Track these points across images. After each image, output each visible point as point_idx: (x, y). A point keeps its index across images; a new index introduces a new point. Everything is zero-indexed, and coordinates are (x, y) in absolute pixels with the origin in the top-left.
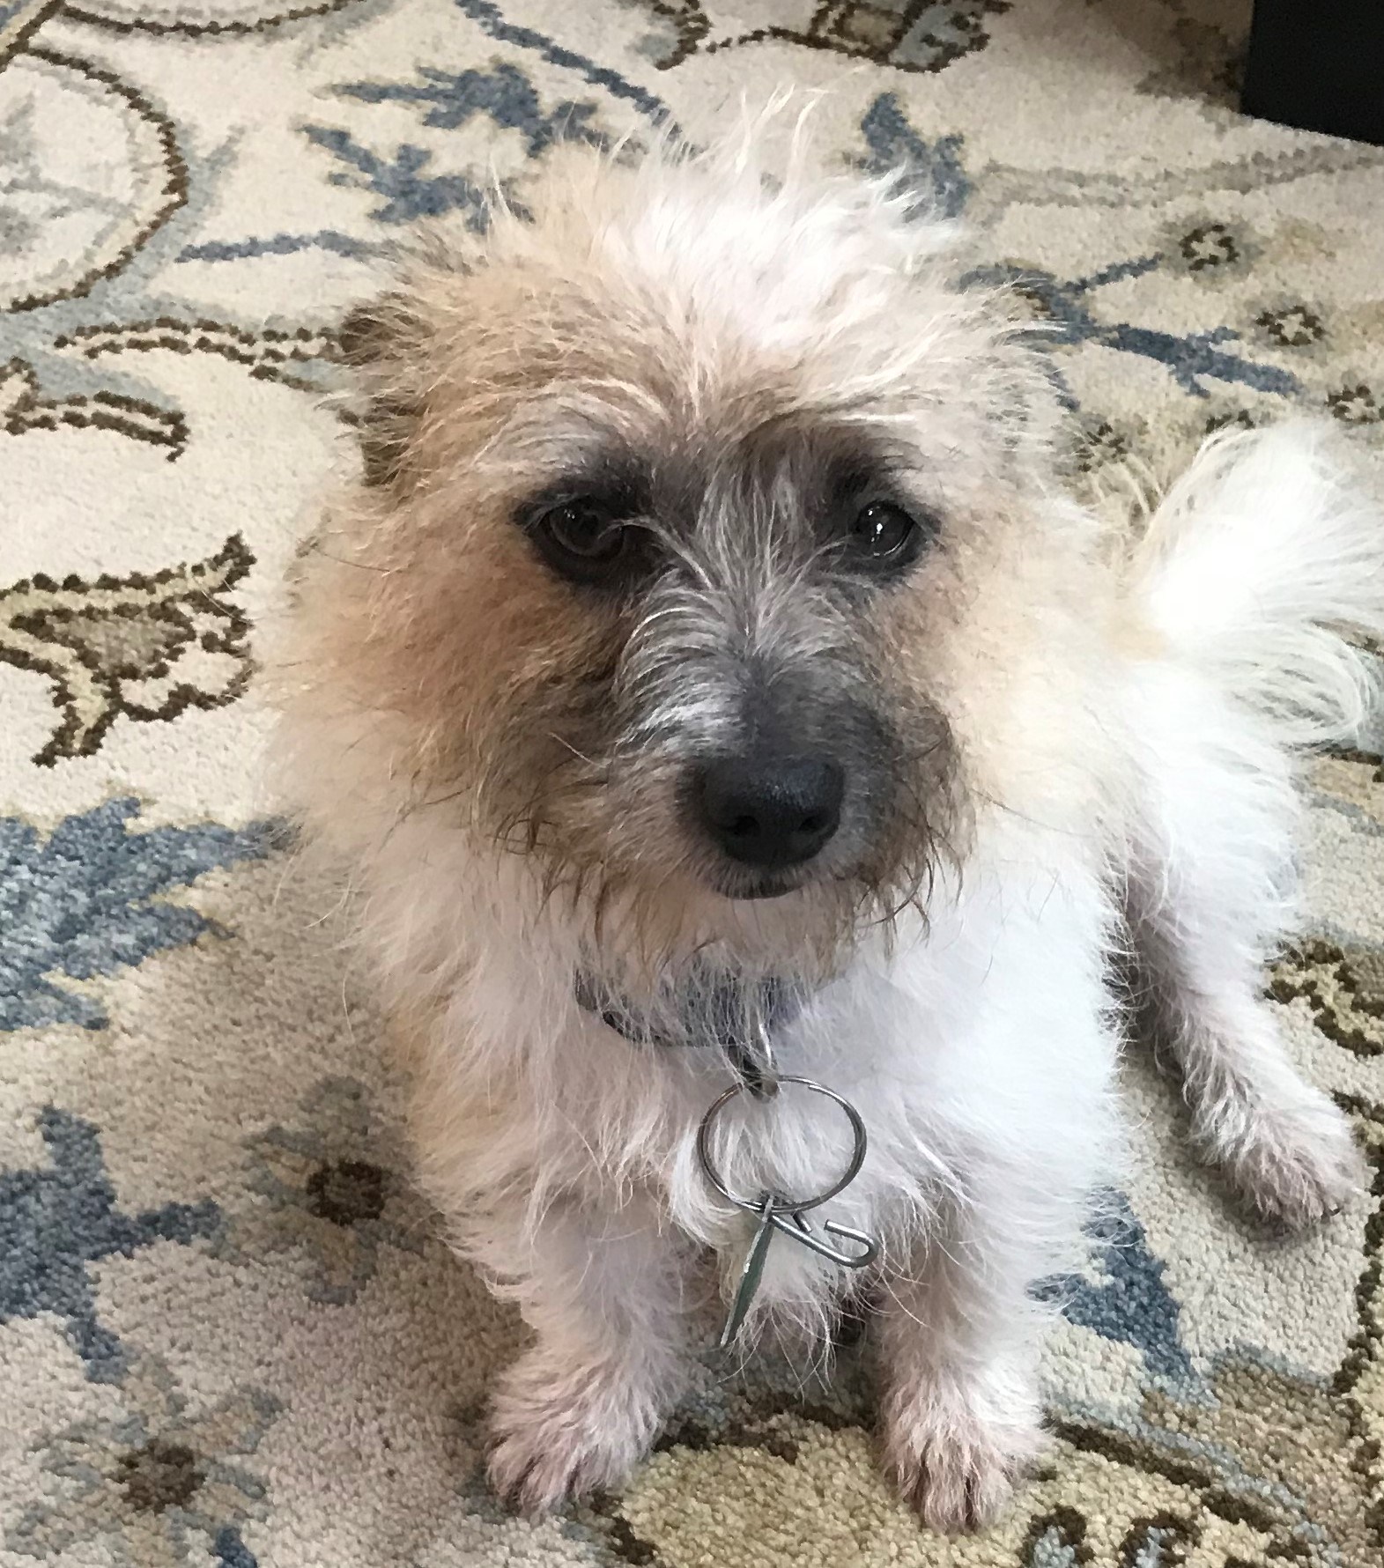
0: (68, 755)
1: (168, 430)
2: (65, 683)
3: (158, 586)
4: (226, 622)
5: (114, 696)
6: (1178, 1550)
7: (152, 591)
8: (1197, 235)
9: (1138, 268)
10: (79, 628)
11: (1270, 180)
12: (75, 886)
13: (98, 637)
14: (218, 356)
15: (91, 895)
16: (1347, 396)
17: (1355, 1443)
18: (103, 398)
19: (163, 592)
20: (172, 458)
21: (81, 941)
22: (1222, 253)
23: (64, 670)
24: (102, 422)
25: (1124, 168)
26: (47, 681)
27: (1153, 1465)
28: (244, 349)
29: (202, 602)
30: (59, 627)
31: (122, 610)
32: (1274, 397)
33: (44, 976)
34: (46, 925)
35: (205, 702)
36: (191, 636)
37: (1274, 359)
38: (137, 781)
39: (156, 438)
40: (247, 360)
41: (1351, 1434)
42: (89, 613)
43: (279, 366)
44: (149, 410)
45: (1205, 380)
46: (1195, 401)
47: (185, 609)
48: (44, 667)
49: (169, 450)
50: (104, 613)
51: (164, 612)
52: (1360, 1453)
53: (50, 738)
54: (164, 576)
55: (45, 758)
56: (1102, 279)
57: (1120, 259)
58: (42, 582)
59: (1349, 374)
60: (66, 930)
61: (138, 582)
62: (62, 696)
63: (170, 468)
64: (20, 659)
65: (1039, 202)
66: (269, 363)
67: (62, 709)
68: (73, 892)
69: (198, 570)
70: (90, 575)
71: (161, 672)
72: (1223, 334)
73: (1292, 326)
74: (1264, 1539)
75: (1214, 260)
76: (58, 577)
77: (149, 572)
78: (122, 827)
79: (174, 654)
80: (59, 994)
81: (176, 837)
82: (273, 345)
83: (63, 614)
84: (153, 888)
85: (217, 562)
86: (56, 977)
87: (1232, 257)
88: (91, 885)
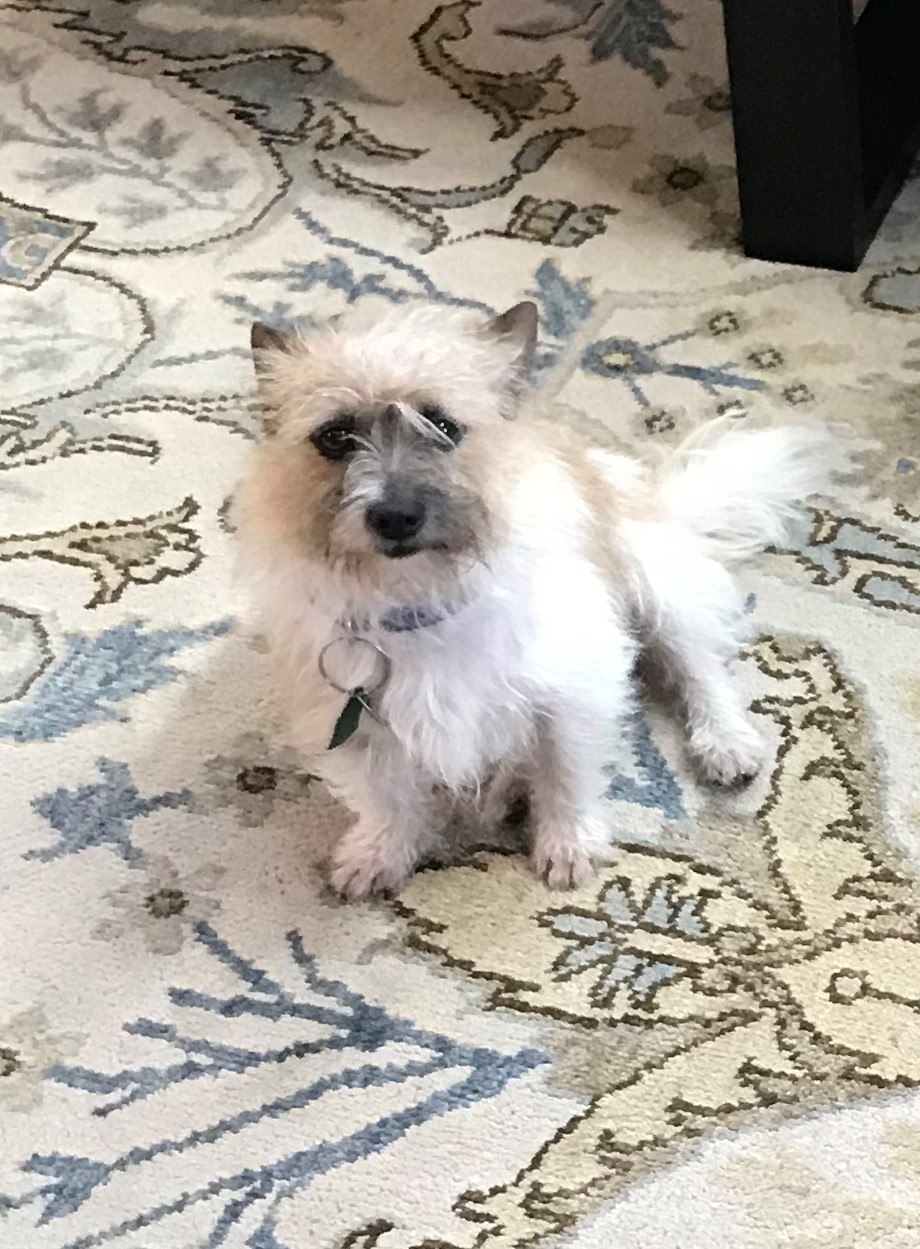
0: (103, 603)
1: (150, 449)
2: (99, 571)
3: (148, 523)
4: (186, 536)
5: (126, 574)
6: (676, 888)
7: (145, 525)
8: (718, 318)
9: (685, 336)
10: (107, 545)
11: (759, 289)
12: (111, 661)
13: (116, 549)
14: (177, 413)
15: (119, 664)
16: (795, 390)
17: (767, 837)
18: (114, 437)
19: (150, 526)
20: (152, 463)
21: (115, 685)
22: (731, 326)
23: (98, 564)
24: (113, 448)
25: (680, 287)
26: (89, 571)
27: (664, 855)
28: (190, 408)
29: (173, 528)
30: (95, 546)
31: (128, 536)
32: (754, 393)
33: (97, 702)
34: (96, 679)
35: (176, 573)
36: (167, 544)
37: (757, 375)
38: (139, 612)
39: (142, 454)
40: (191, 413)
41: (764, 835)
42: (111, 538)
43: (210, 415)
44: (139, 441)
45: (718, 388)
46: (713, 398)
47: (163, 532)
48: (86, 565)
49: (151, 459)
50: (119, 538)
51: (152, 534)
52: (768, 842)
53: (92, 596)
54: (151, 518)
55: (92, 605)
56: (665, 343)
57: (674, 332)
58: (84, 525)
59: (796, 380)
60: (107, 680)
61: (137, 522)
62: (99, 577)
63: (151, 467)
64: (75, 562)
65: (632, 308)
66: (205, 414)
67: (99, 583)
68: (110, 664)
69: (169, 514)
70: (110, 520)
71: (151, 562)
72: (730, 365)
73: (766, 359)
74: (719, 880)
75: (726, 330)
76: (92, 522)
77: (142, 516)
78: (133, 633)
79: (158, 553)
80: (104, 709)
81: (163, 635)
82: (206, 405)
83: (97, 540)
84: (151, 659)
85: (179, 509)
86: (102, 702)
87: (737, 327)
88: (118, 661)
